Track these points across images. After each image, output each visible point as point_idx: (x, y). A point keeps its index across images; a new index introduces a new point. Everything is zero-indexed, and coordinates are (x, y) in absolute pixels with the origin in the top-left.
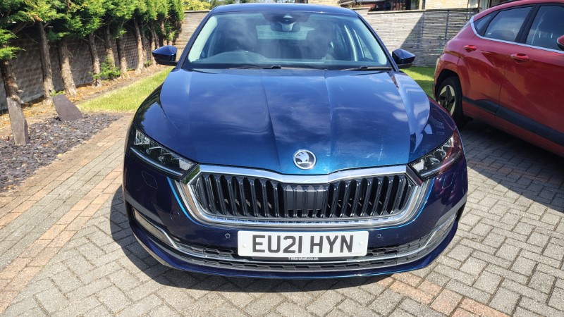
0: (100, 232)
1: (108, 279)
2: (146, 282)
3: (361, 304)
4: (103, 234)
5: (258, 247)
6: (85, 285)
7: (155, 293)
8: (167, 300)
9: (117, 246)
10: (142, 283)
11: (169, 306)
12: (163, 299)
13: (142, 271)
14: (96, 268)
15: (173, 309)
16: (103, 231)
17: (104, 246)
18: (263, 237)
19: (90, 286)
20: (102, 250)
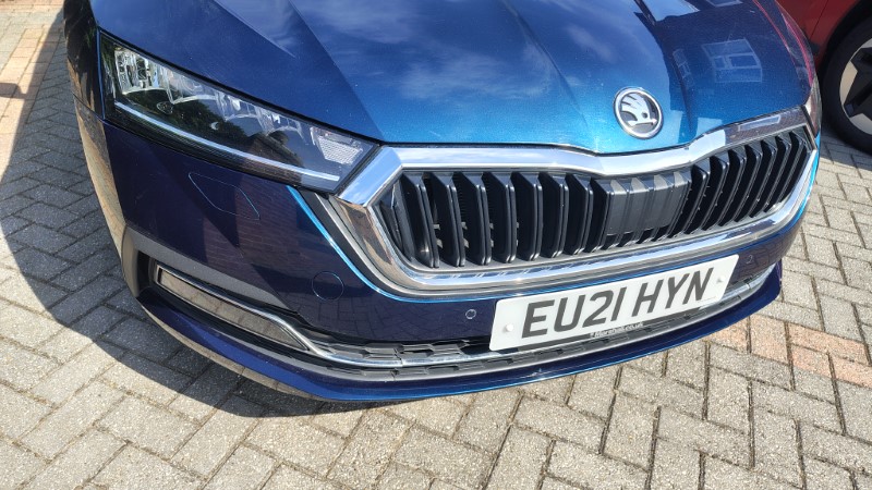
0: (12, 309)
1: (103, 430)
2: (207, 419)
3: (652, 374)
4: (25, 313)
5: (535, 327)
6: (49, 462)
7: (243, 442)
8: (282, 453)
9: (77, 340)
10: (199, 424)
11: (296, 467)
12: (272, 455)
13: (180, 391)
14: (55, 407)
15: (308, 472)
16: (19, 306)
17: (43, 343)
18: (551, 303)
19: (67, 460)
20: (45, 355)
